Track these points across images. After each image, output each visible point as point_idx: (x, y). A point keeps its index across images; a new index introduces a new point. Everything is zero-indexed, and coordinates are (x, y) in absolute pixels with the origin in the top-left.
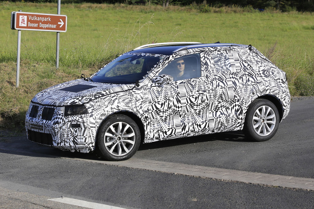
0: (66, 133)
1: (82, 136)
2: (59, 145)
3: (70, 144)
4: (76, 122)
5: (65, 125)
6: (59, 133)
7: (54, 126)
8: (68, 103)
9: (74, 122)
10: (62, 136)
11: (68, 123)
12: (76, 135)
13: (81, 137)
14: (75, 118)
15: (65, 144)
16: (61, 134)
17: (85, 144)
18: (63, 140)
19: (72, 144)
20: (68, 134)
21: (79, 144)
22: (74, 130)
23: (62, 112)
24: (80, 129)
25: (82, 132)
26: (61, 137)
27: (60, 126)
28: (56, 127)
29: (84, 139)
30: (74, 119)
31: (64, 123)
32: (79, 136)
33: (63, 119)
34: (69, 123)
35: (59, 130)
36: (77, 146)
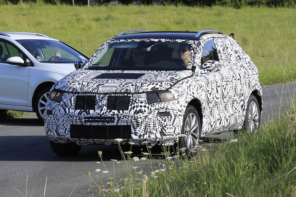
0: (153, 123)
1: (171, 125)
2: (142, 138)
3: (156, 136)
4: (164, 110)
5: (152, 114)
6: (143, 123)
7: (136, 116)
8: (147, 89)
9: (162, 110)
10: (148, 127)
11: (155, 111)
12: (165, 124)
13: (171, 127)
14: (163, 105)
15: (149, 136)
16: (146, 124)
17: (173, 135)
18: (148, 131)
19: (159, 136)
20: (156, 124)
21: (167, 135)
22: (162, 118)
23: (144, 99)
24: (170, 117)
25: (172, 120)
26: (146, 128)
27: (145, 115)
28: (139, 117)
29: (174, 128)
30: (162, 107)
31: (149, 111)
32: (168, 125)
33: (148, 107)
34: (157, 111)
35: (144, 120)
36: (164, 137)
